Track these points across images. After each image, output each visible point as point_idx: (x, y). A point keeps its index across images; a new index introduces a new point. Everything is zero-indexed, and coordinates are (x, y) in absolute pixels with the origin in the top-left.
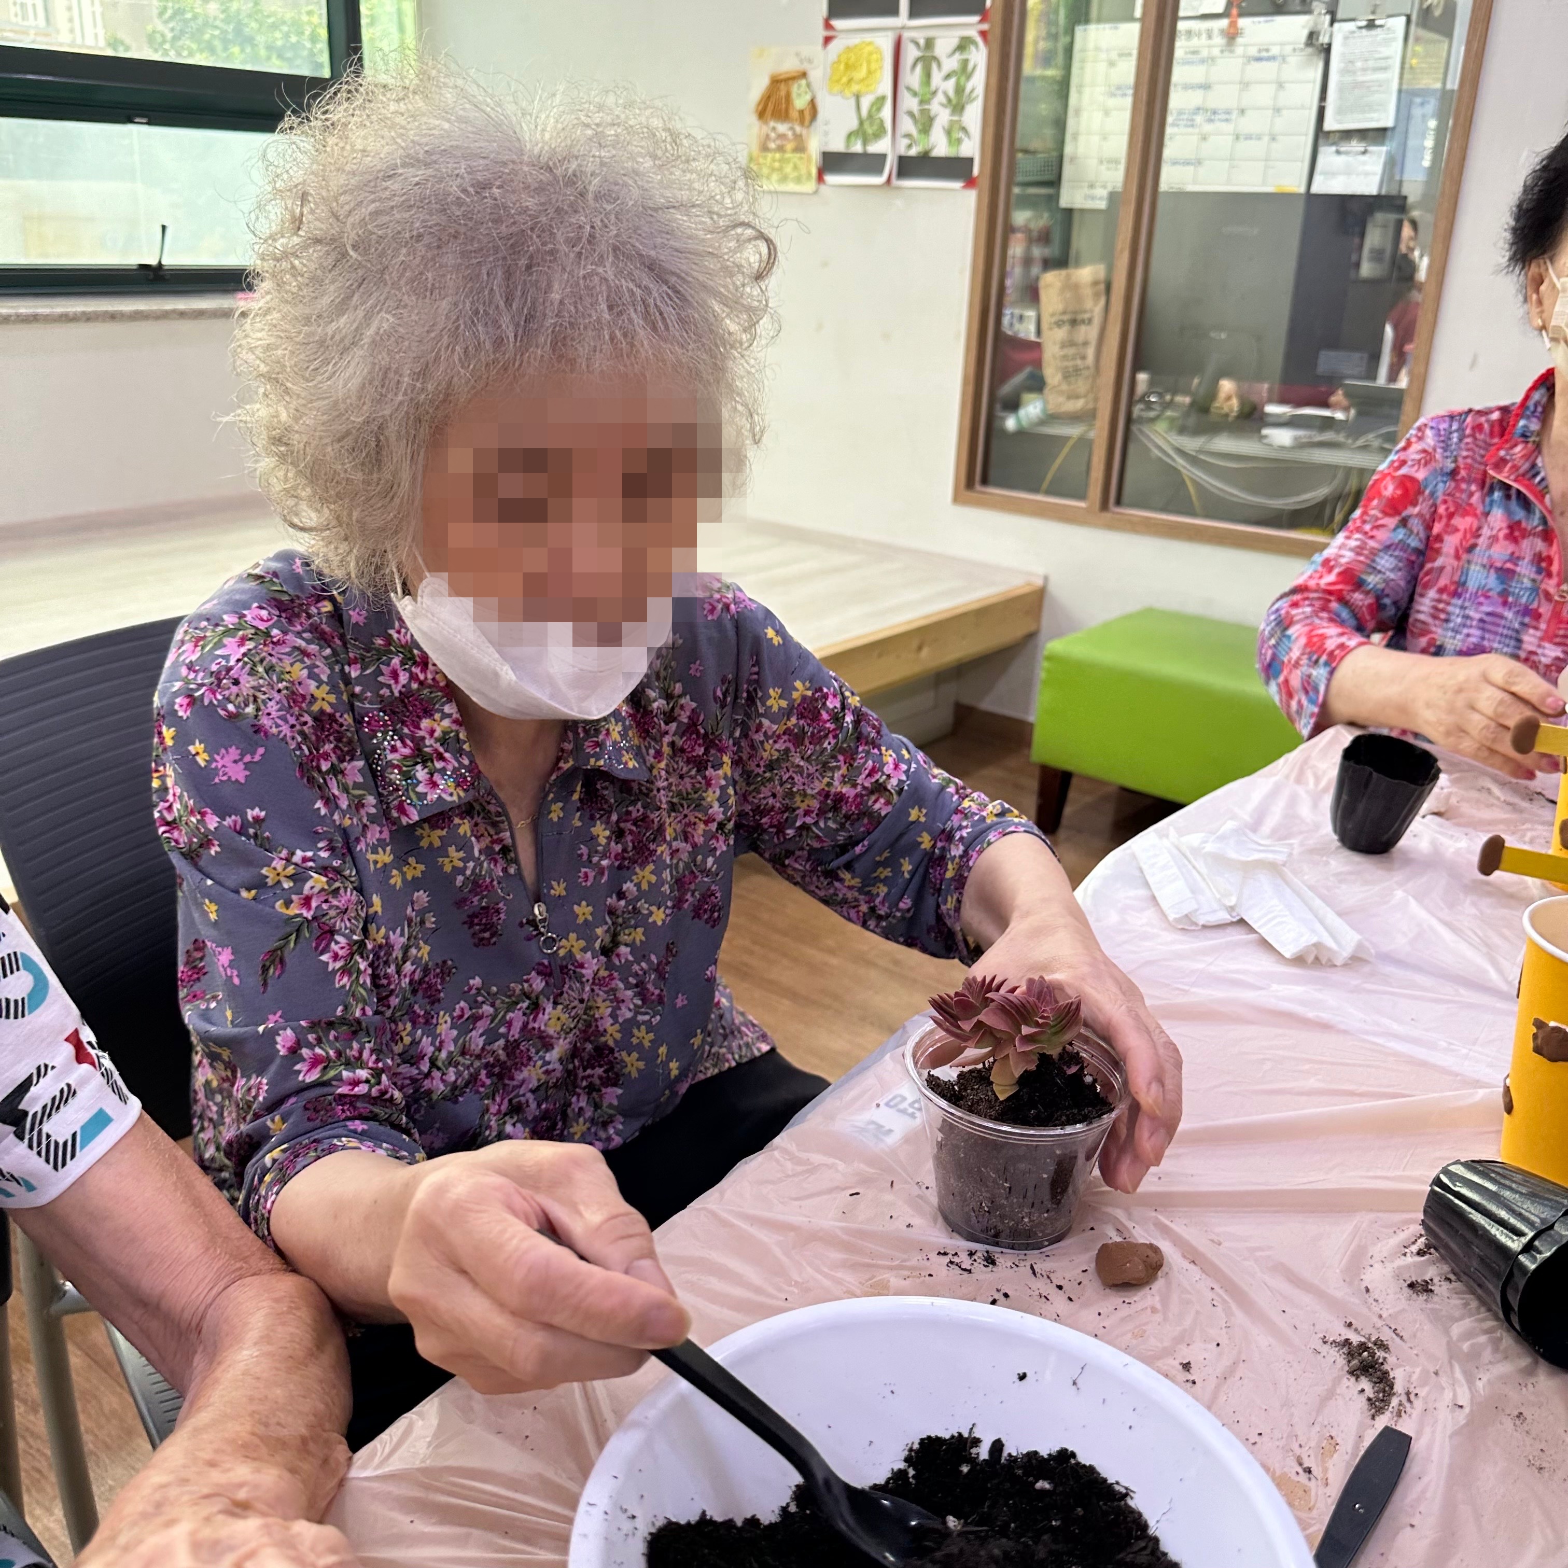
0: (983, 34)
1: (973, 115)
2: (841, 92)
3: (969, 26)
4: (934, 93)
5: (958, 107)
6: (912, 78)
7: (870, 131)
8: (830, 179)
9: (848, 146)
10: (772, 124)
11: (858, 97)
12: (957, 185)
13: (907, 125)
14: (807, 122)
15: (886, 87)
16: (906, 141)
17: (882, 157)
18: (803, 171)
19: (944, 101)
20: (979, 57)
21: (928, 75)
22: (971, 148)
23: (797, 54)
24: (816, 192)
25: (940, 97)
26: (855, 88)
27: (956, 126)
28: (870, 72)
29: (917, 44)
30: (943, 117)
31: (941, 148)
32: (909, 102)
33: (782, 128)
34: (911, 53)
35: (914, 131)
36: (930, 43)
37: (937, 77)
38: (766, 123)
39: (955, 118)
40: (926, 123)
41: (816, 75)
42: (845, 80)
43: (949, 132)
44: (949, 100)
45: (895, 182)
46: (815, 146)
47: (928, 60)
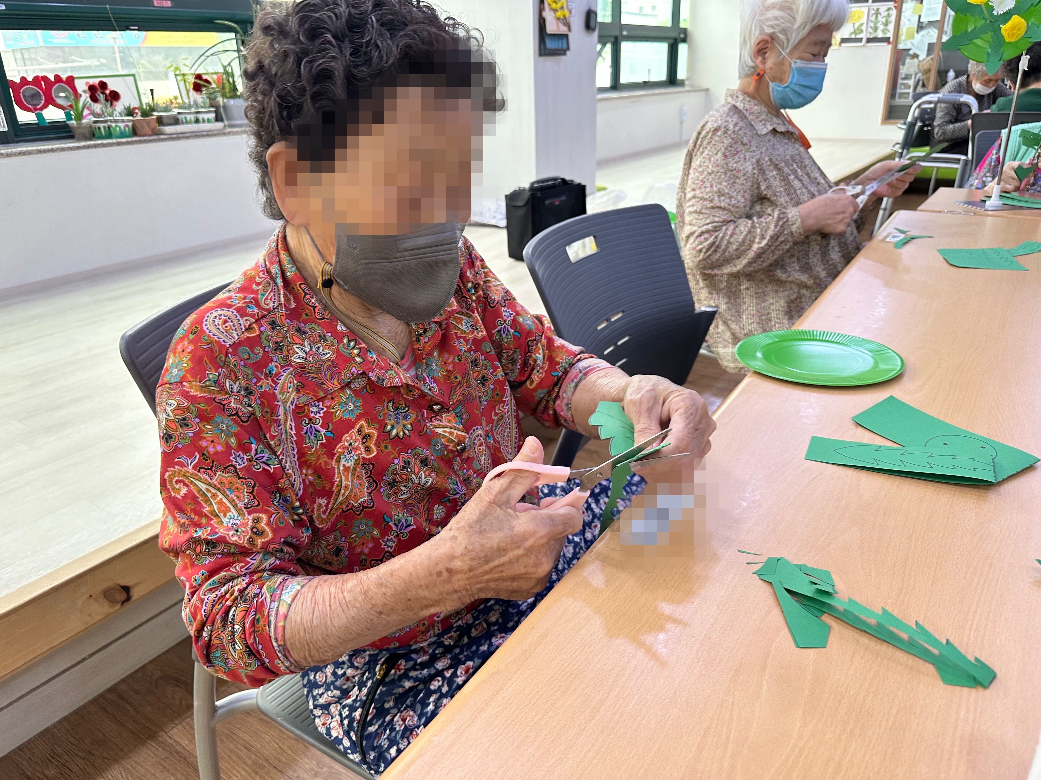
0: (895, 7)
1: (891, 27)
3: (891, 4)
4: (879, 22)
5: (886, 24)
6: (872, 18)
7: (857, 31)
8: (843, 45)
9: (850, 36)
11: (854, 24)
12: (886, 44)
13: (870, 30)
15: (864, 20)
16: (869, 34)
17: (862, 39)
20: (894, 12)
21: (877, 17)
22: (890, 35)
24: (838, 49)
25: (881, 23)
26: (853, 21)
27: (885, 29)
28: (858, 17)
29: (874, 9)
30: (881, 27)
31: (880, 35)
32: (871, 24)
34: (872, 12)
35: (872, 31)
36: (878, 9)
37: (880, 18)
39: (885, 27)
40: (876, 29)
43: (883, 31)
44: (884, 23)
45: (866, 44)
46: (839, 37)
47: (877, 13)
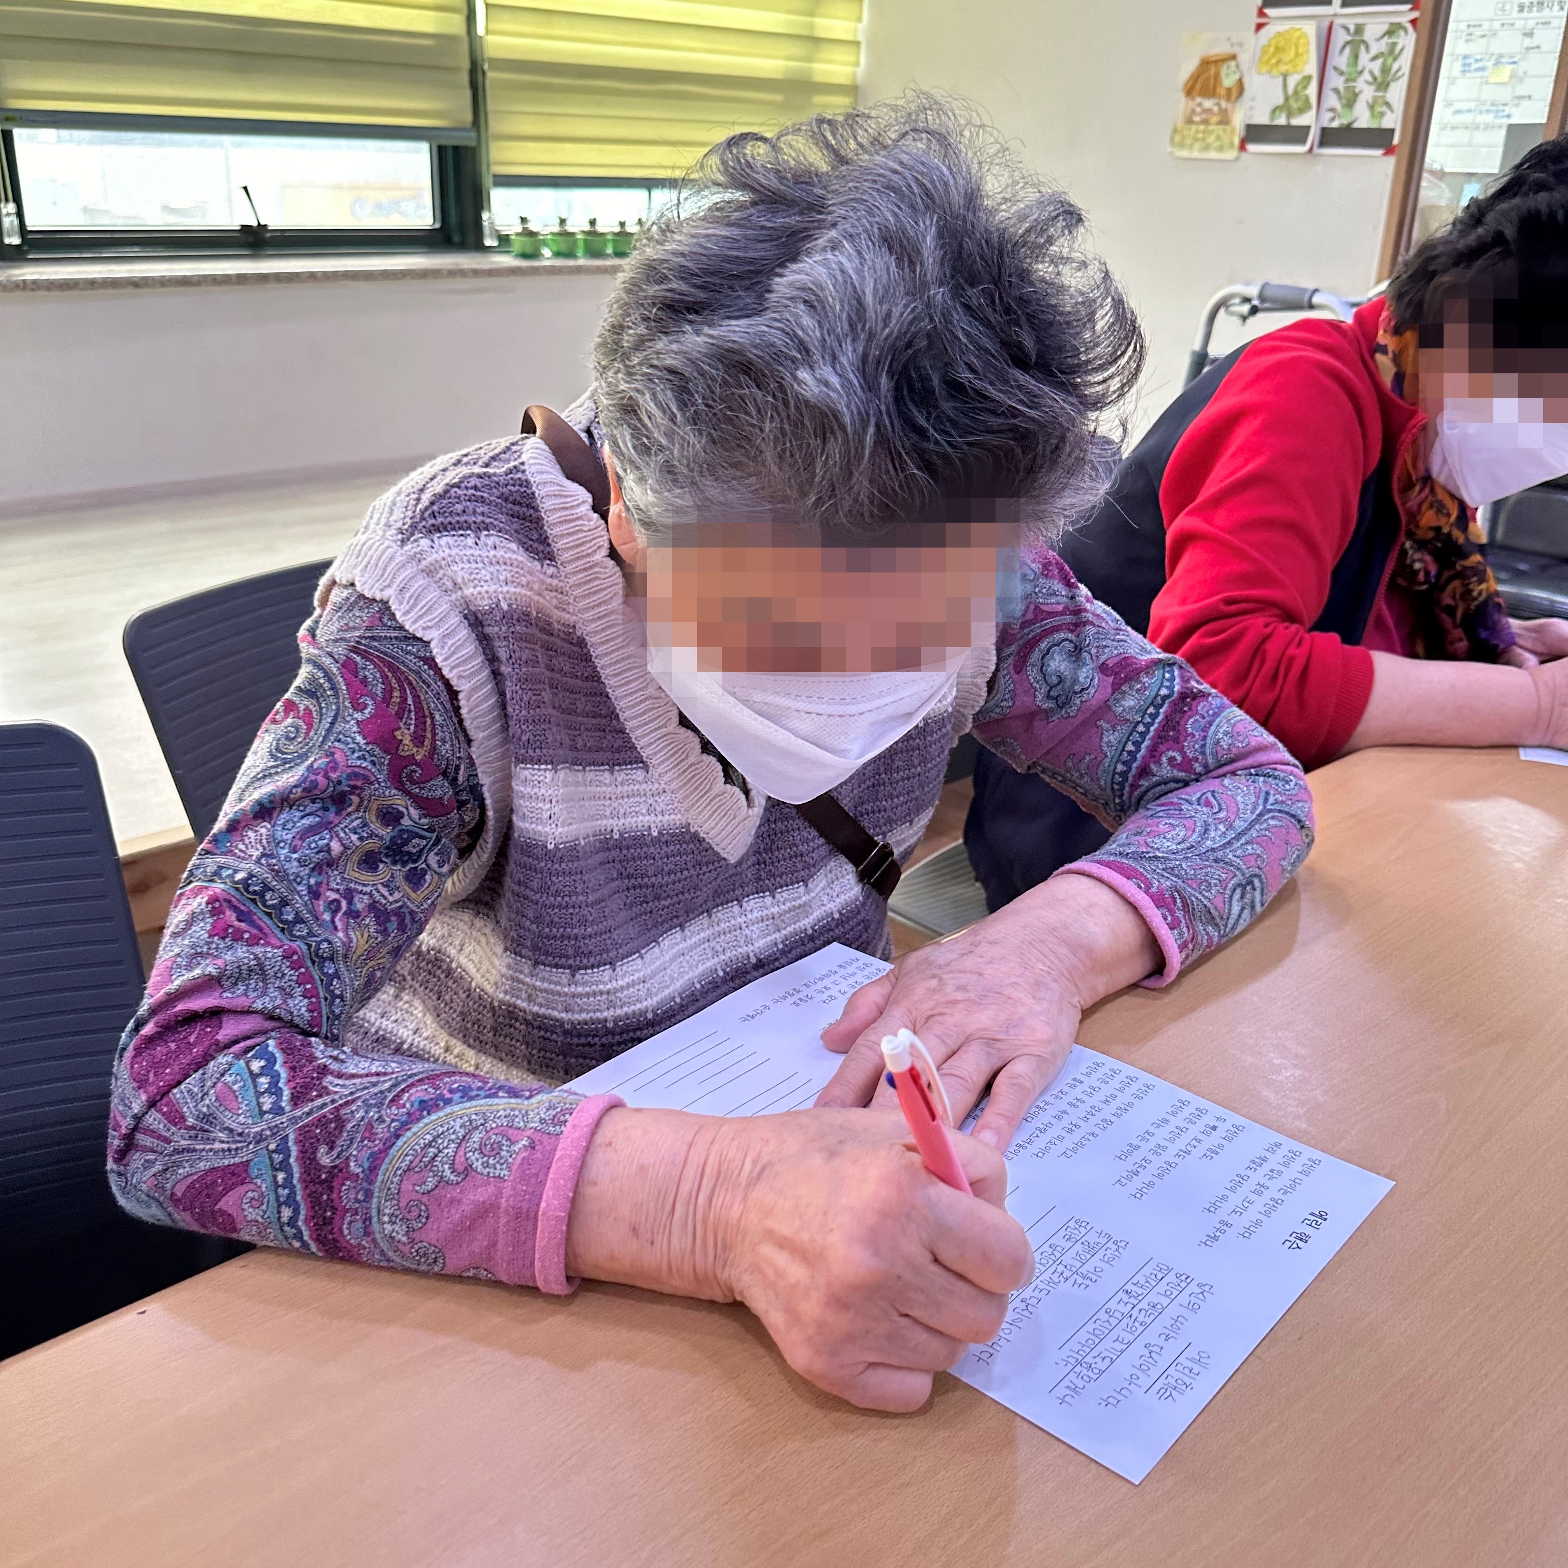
0: (1414, 22)
1: (1397, 93)
2: (1269, 72)
3: (1399, 14)
4: (1361, 72)
5: (1382, 85)
6: (1340, 60)
7: (1294, 105)
8: (1252, 148)
9: (1272, 118)
10: (1199, 100)
12: (1379, 152)
13: (1331, 100)
14: (1233, 97)
15: (1313, 68)
16: (1331, 114)
17: (1308, 128)
18: (1226, 141)
19: (1370, 79)
20: (1408, 42)
21: (1355, 57)
22: (1393, 120)
23: (1229, 39)
24: (1237, 159)
25: (1367, 76)
26: (1283, 68)
27: (1380, 101)
28: (1297, 55)
29: (1347, 29)
30: (1367, 93)
31: (1363, 119)
32: (1335, 81)
33: (1208, 103)
34: (1340, 37)
35: (1338, 106)
36: (1359, 29)
37: (1364, 58)
38: (1193, 99)
39: (1381, 94)
40: (1350, 100)
41: (1244, 58)
42: (1274, 61)
43: (1371, 107)
44: (1375, 79)
45: (1317, 150)
46: (1239, 120)
47: (1357, 42)
